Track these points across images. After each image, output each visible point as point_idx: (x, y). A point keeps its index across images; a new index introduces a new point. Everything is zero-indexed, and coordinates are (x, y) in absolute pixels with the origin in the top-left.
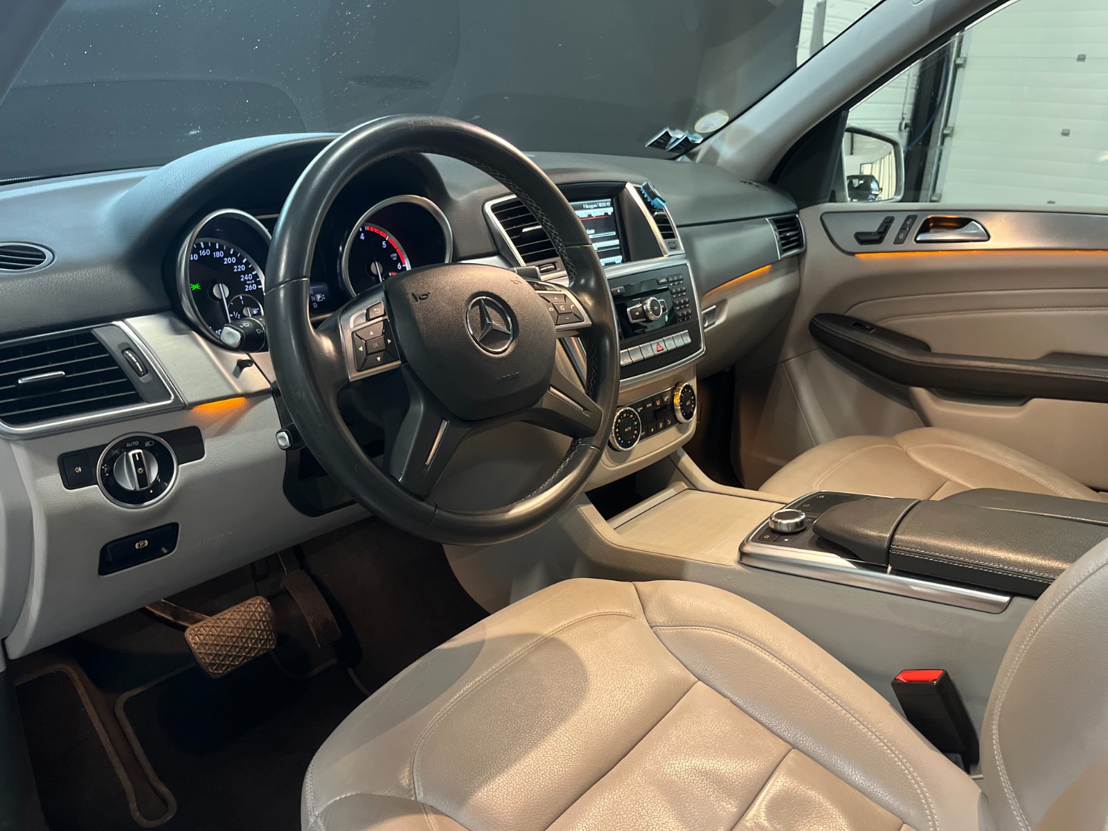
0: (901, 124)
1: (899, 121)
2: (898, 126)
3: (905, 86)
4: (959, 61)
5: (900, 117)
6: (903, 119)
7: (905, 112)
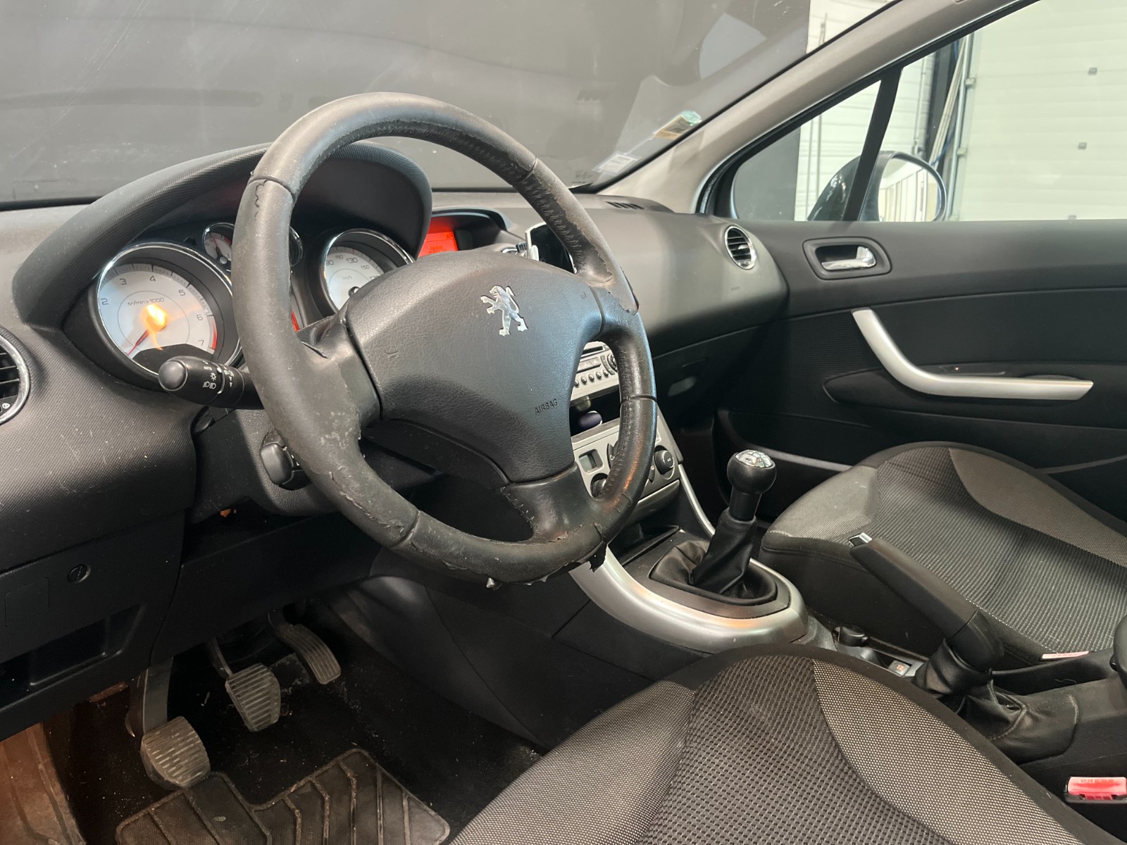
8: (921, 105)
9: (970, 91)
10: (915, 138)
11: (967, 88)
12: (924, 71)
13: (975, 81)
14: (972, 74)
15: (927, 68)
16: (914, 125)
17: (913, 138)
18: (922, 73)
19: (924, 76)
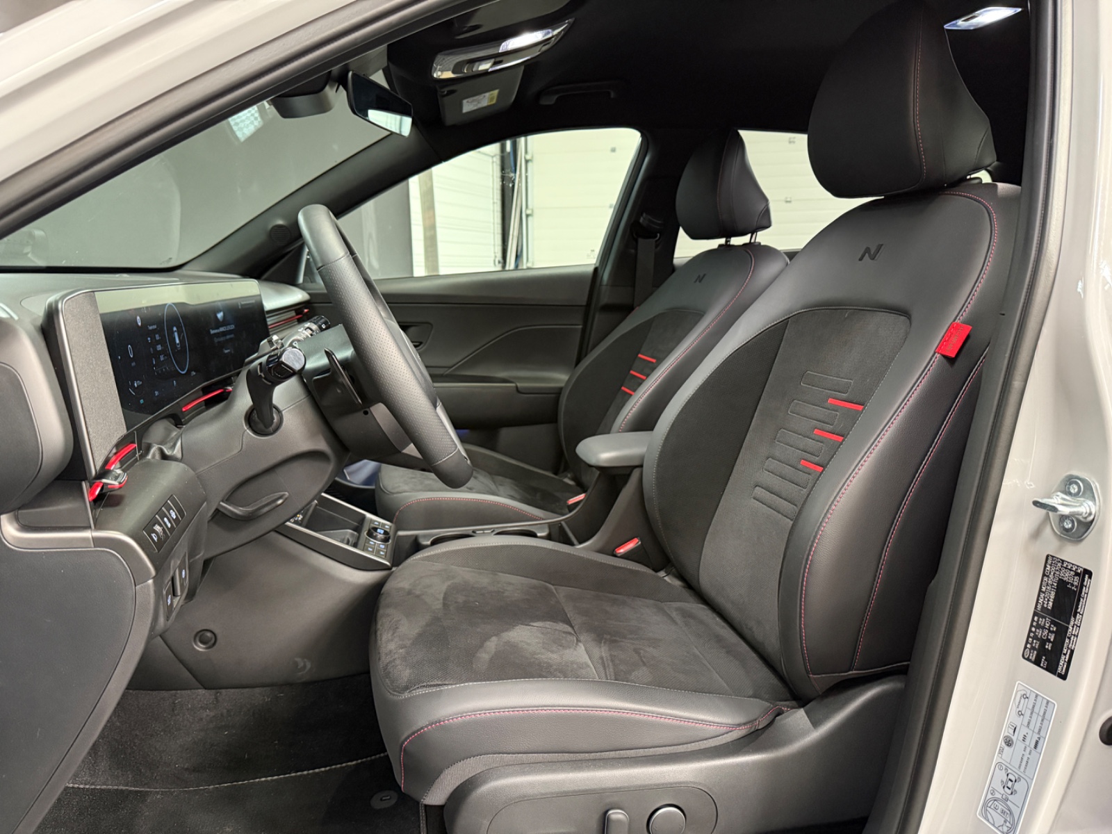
0: (495, 261)
1: (492, 259)
2: (492, 262)
3: (492, 231)
4: (529, 212)
5: (493, 255)
6: (496, 257)
7: (496, 251)
8: (496, 229)
9: (530, 218)
10: (495, 253)
11: (527, 216)
12: (495, 201)
13: (532, 210)
14: (530, 206)
15: (497, 199)
16: (493, 243)
17: (493, 252)
18: (494, 203)
19: (495, 205)
